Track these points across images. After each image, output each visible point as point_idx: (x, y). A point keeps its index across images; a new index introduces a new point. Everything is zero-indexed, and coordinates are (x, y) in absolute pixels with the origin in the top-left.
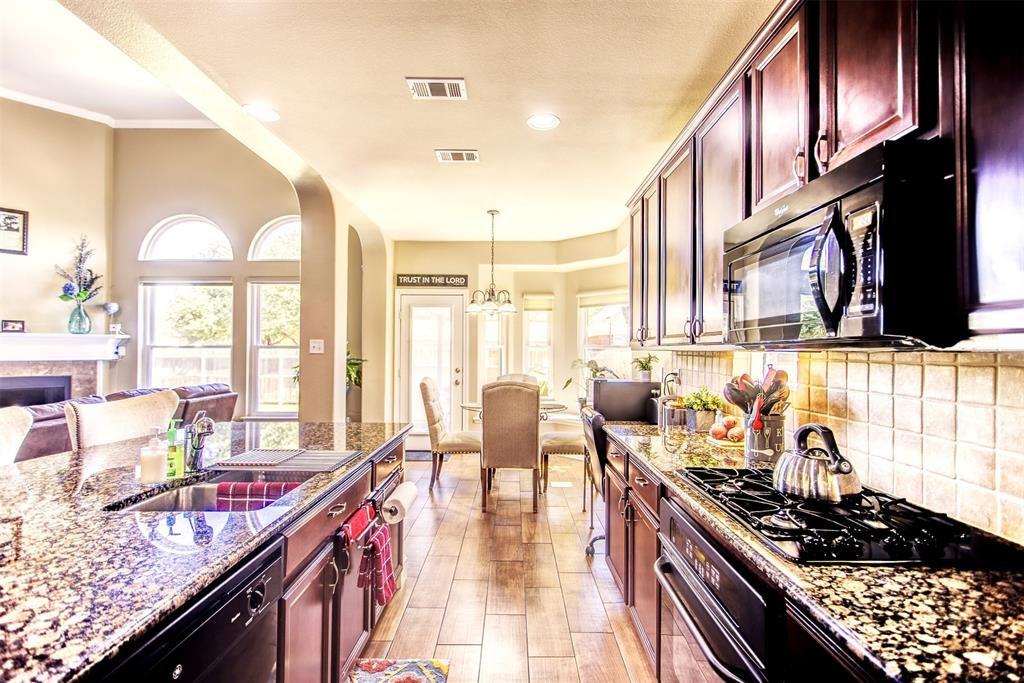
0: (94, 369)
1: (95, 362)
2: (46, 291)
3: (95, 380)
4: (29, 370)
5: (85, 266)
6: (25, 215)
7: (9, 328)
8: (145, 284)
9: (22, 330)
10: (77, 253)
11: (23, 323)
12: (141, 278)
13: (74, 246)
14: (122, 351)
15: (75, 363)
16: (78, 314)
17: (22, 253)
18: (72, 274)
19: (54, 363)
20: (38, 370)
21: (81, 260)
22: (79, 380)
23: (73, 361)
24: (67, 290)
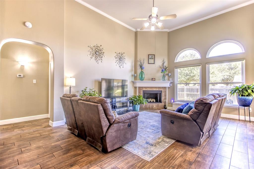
0: (166, 89)
1: (166, 87)
2: (158, 71)
3: (166, 91)
4: (155, 89)
5: (164, 65)
6: (154, 55)
7: (153, 80)
8: (176, 68)
9: (155, 80)
10: (163, 62)
11: (155, 79)
12: (175, 67)
13: (162, 61)
14: (171, 85)
15: (163, 88)
16: (164, 76)
17: (154, 63)
18: (162, 67)
19: (159, 88)
20: (157, 89)
21: (163, 64)
22: (163, 91)
23: (162, 87)
24: (162, 71)
